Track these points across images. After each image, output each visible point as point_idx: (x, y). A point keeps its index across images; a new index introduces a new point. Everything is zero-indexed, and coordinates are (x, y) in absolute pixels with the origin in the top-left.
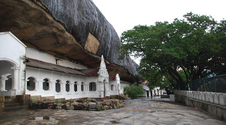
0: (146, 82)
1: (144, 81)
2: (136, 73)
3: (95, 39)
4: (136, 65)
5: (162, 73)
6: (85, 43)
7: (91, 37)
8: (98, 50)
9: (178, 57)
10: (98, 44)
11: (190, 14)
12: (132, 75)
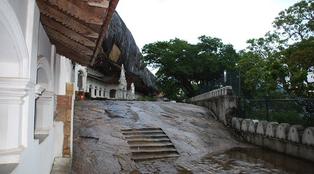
0: (161, 95)
1: (158, 93)
2: (150, 84)
3: (117, 48)
4: (152, 75)
5: (178, 85)
6: (109, 52)
7: (115, 47)
8: (119, 59)
9: (188, 73)
10: (120, 53)
11: (204, 37)
12: (146, 86)
